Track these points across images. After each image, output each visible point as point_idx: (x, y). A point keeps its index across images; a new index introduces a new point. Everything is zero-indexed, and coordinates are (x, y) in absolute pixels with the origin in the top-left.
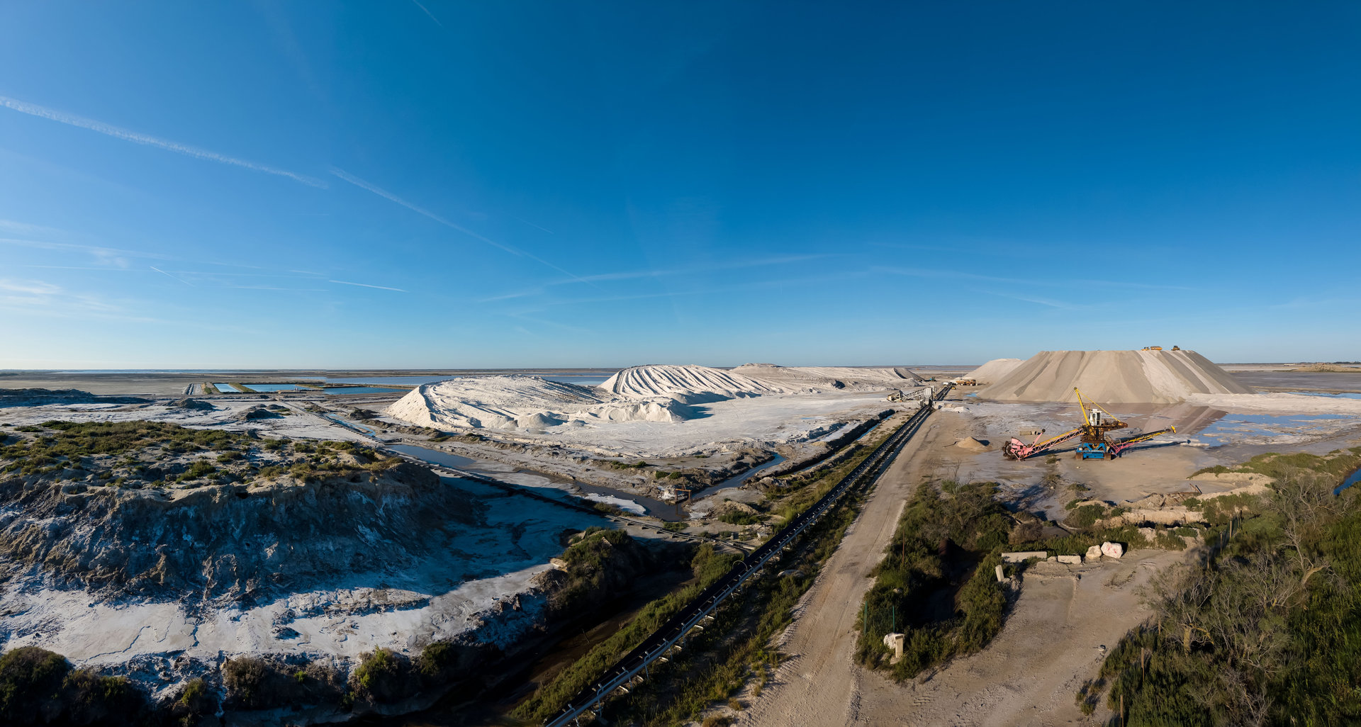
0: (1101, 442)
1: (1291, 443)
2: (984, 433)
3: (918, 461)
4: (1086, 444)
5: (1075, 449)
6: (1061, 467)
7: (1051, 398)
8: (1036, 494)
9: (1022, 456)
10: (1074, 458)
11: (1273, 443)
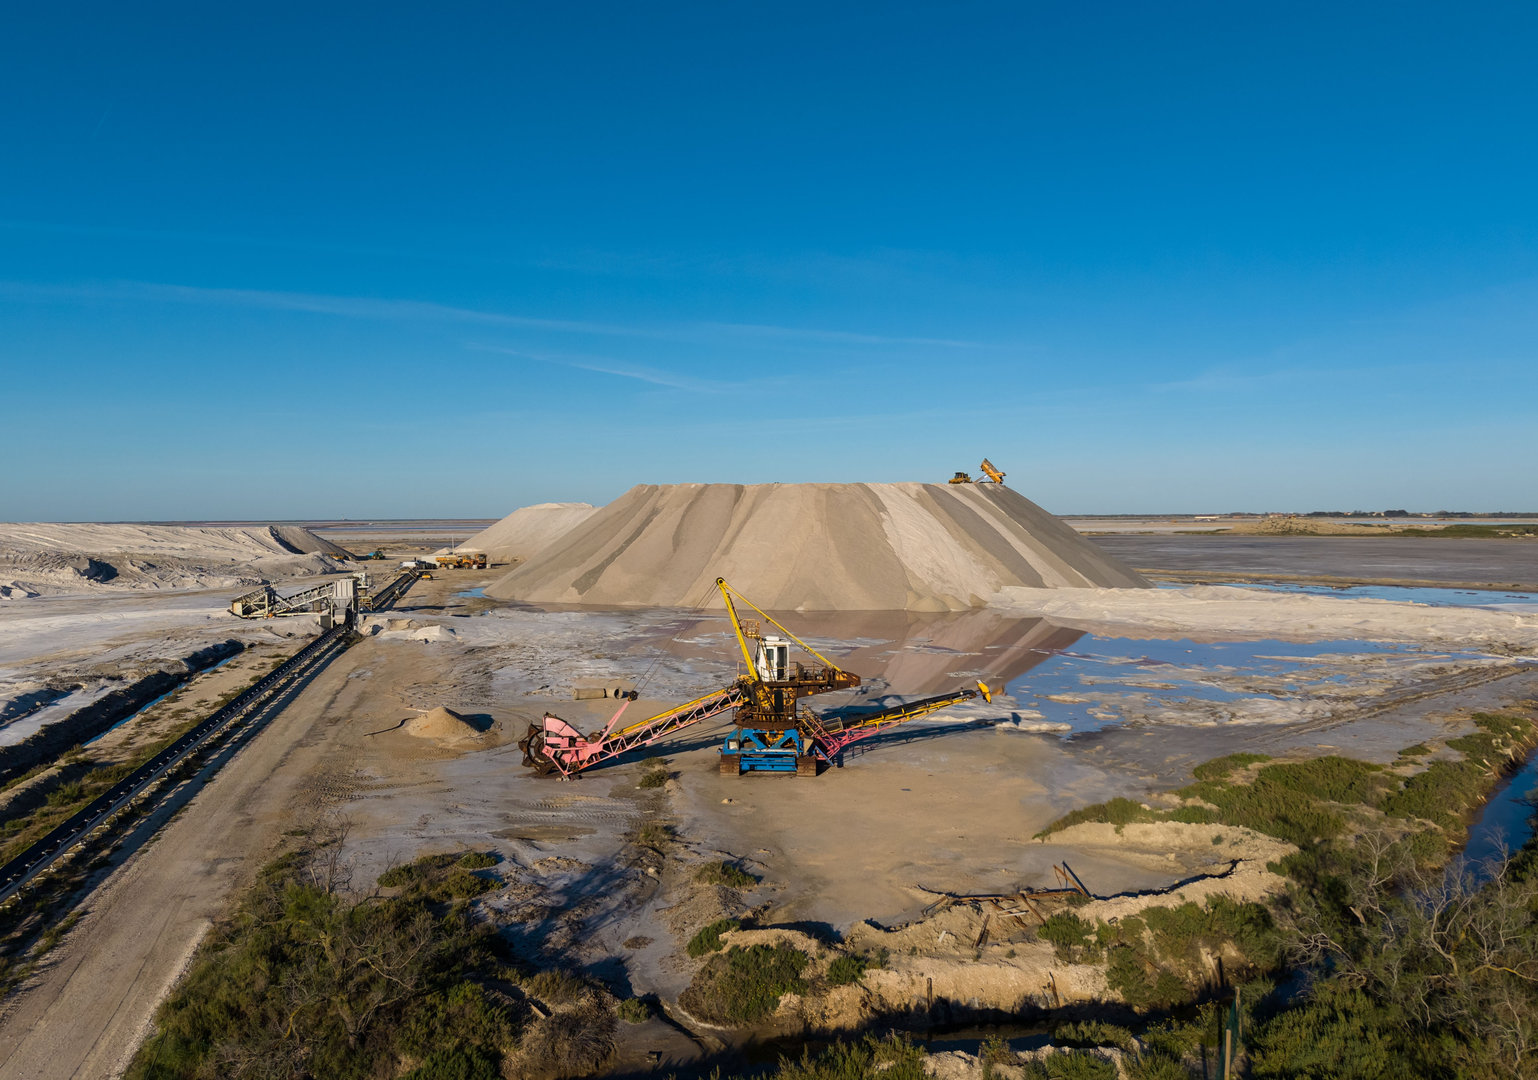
0: (787, 725)
1: (1282, 721)
2: (484, 692)
3: (287, 779)
4: (748, 732)
5: (717, 741)
6: (680, 802)
7: (662, 597)
8: (604, 895)
9: (573, 767)
10: (716, 769)
11: (1235, 722)
